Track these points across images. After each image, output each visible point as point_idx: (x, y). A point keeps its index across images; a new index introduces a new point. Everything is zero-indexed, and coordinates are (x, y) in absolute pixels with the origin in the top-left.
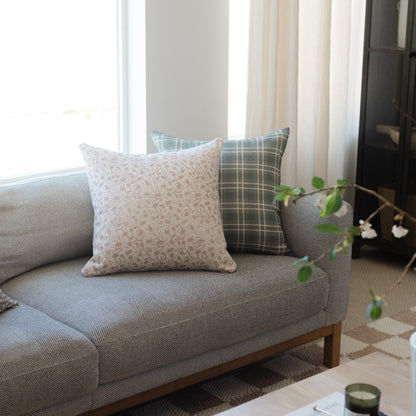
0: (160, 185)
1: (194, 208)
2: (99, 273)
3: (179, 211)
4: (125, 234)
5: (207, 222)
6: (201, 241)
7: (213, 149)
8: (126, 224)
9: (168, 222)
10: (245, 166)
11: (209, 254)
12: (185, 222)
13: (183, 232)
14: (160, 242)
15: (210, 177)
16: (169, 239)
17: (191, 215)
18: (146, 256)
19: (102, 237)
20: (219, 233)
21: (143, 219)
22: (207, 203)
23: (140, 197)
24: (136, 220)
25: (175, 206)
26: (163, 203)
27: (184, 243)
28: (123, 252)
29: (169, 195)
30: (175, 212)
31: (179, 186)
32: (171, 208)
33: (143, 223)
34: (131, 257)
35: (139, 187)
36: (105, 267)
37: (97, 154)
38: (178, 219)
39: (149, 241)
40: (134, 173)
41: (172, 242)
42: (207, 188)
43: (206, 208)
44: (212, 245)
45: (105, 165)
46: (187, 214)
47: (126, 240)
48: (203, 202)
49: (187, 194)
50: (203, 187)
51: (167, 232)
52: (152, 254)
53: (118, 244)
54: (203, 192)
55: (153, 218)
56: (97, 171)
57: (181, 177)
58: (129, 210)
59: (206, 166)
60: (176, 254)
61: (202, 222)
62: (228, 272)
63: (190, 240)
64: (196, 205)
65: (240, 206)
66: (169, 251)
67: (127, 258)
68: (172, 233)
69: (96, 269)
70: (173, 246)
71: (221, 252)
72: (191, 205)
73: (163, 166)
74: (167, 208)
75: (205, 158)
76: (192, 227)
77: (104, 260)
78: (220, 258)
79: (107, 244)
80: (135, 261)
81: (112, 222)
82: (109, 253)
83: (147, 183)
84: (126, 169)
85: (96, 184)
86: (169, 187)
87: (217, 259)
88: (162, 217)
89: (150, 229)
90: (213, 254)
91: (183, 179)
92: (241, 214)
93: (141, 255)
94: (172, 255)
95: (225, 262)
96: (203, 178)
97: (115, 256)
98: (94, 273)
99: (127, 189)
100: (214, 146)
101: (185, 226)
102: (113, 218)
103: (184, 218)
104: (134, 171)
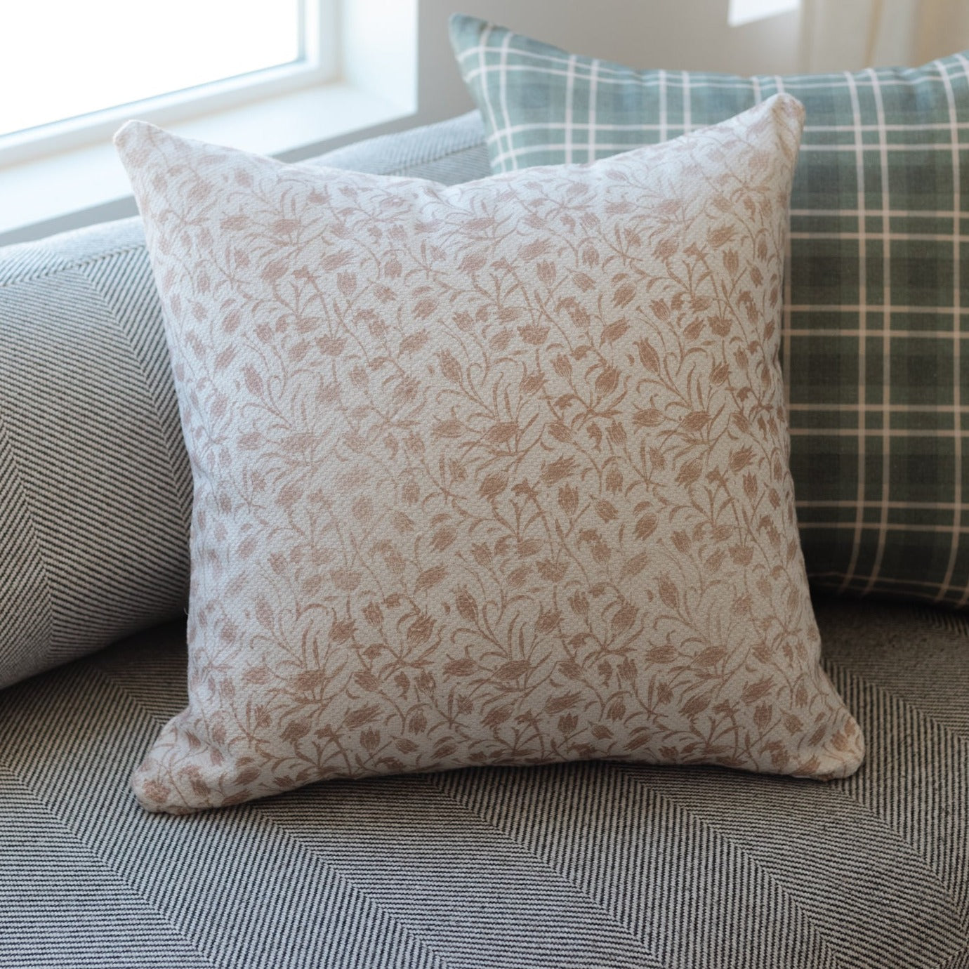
0: (513, 375)
1: (677, 494)
2: (216, 800)
3: (608, 512)
4: (343, 631)
5: (742, 555)
6: (714, 655)
7: (758, 160)
8: (348, 580)
9: (551, 571)
10: (896, 225)
11: (745, 715)
12: (637, 565)
13: (626, 616)
14: (515, 670)
15: (753, 313)
16: (560, 655)
17: (664, 530)
18: (444, 731)
19: (228, 635)
20: (793, 601)
21: (430, 560)
22: (741, 459)
23: (415, 443)
24: (396, 562)
25: (589, 487)
26: (530, 471)
27: (628, 669)
28: (333, 717)
29: (559, 431)
30: (590, 520)
31: (609, 379)
32: (568, 499)
33: (431, 578)
34: (370, 739)
35: (409, 390)
36: (245, 778)
37: (201, 191)
38: (601, 552)
39: (459, 667)
40: (386, 312)
41: (570, 668)
42: (738, 379)
43: (736, 483)
44: (764, 670)
45: (242, 259)
46: (645, 528)
47: (344, 658)
48: (720, 458)
49: (645, 418)
50: (721, 374)
51: (549, 621)
52: (473, 723)
53: (309, 680)
54: (720, 400)
55: (481, 552)
56: (204, 284)
57: (615, 331)
58: (362, 509)
59: (731, 260)
60: (588, 717)
61: (715, 561)
62: (830, 781)
63: (660, 654)
64: (688, 475)
65: (874, 420)
66: (557, 704)
67: (351, 740)
68: (573, 624)
69: (200, 787)
70: (573, 686)
71: (801, 697)
72: (667, 476)
73: (527, 271)
74: (549, 497)
75: (726, 219)
76: (668, 592)
77: (242, 748)
78: (794, 725)
79: (256, 675)
80: (393, 752)
81: (277, 562)
82: (264, 719)
83: (450, 367)
84: (347, 283)
85: (199, 349)
86: (556, 385)
87: (780, 733)
88: (526, 548)
89: (466, 606)
90: (763, 715)
91: (626, 344)
92: (874, 460)
93: (418, 725)
94: (568, 724)
95: (816, 739)
96: (721, 327)
97: (294, 732)
98: (195, 800)
99: (352, 397)
100: (765, 142)
101: (638, 590)
102: (280, 545)
103: (634, 547)
104: (386, 294)
